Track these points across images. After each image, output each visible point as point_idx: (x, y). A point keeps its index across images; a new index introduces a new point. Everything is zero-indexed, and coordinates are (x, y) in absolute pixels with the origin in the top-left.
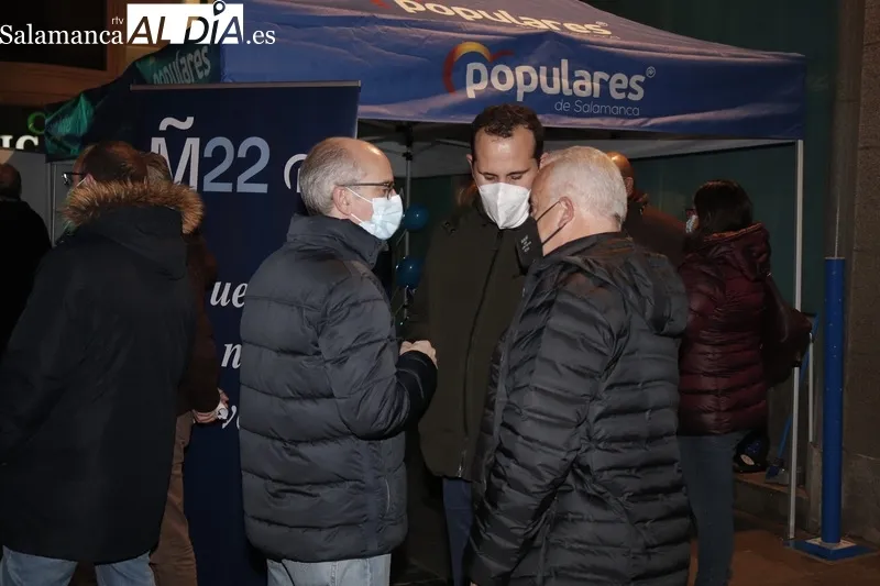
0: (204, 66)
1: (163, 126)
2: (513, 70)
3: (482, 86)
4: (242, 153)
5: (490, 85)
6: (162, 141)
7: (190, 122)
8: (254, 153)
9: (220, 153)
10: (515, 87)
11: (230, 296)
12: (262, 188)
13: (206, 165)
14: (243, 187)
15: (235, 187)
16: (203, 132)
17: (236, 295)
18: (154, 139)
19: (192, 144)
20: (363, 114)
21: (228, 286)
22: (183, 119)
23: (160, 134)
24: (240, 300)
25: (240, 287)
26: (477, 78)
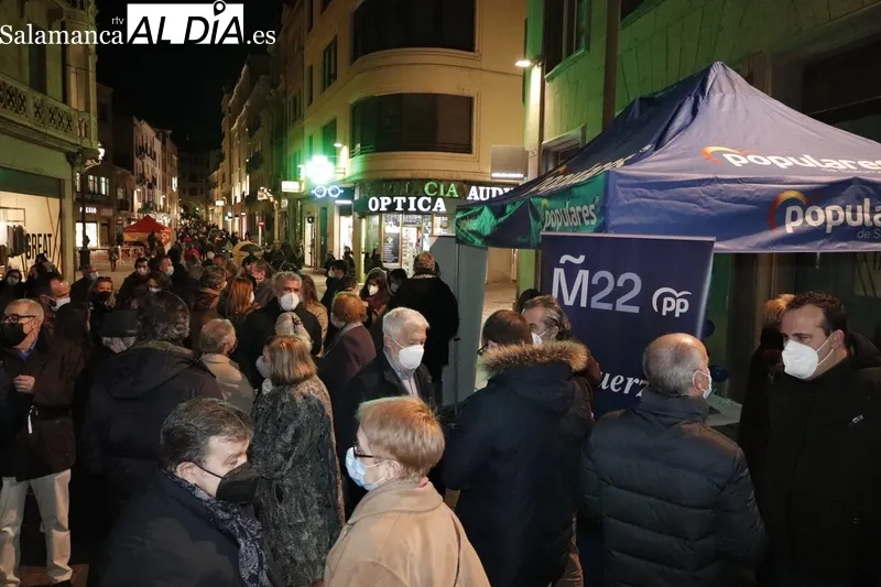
0: (590, 218)
1: (563, 260)
2: (824, 209)
3: (798, 223)
4: (620, 283)
5: (805, 222)
6: (561, 271)
7: (582, 259)
8: (629, 285)
9: (604, 282)
10: (825, 223)
11: (609, 383)
12: (635, 309)
13: (593, 290)
14: (620, 307)
15: (614, 307)
16: (591, 266)
17: (613, 383)
18: (556, 269)
19: (583, 275)
20: (717, 249)
21: (607, 376)
22: (577, 257)
23: (560, 266)
24: (616, 387)
25: (616, 378)
26: (794, 217)
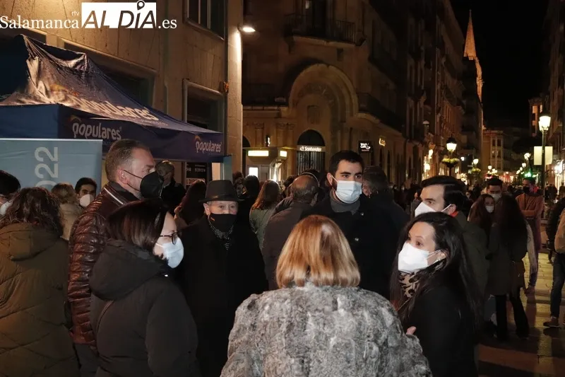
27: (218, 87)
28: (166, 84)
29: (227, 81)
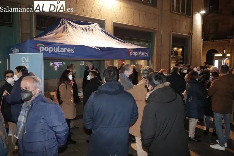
27: (188, 33)
28: (162, 34)
29: (192, 31)
